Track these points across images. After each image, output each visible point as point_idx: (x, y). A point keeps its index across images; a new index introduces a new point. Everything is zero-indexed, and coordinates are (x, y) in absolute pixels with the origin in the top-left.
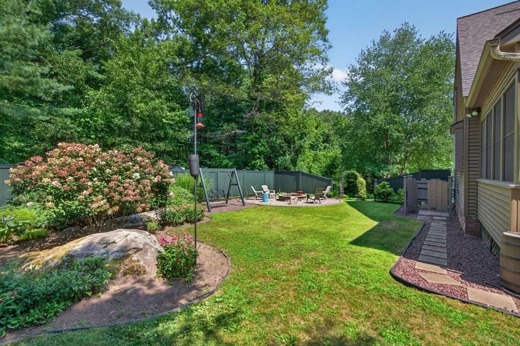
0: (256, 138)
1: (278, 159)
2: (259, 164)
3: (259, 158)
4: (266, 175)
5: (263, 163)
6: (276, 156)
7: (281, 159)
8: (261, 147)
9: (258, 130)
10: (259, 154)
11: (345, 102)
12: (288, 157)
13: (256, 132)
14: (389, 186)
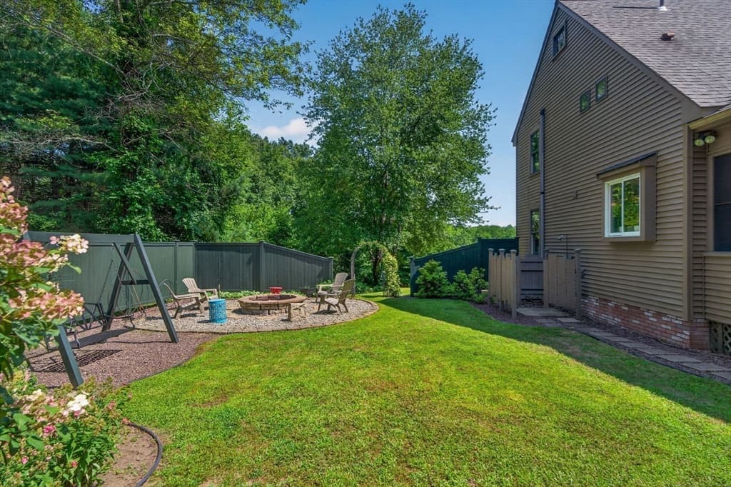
0: (132, 162)
1: (189, 216)
2: (141, 226)
3: (140, 212)
4: (179, 254)
5: (152, 224)
6: (185, 209)
7: (195, 216)
8: (146, 187)
9: (137, 144)
10: (140, 202)
11: (313, 116)
12: (207, 213)
13: (132, 147)
14: (440, 268)
